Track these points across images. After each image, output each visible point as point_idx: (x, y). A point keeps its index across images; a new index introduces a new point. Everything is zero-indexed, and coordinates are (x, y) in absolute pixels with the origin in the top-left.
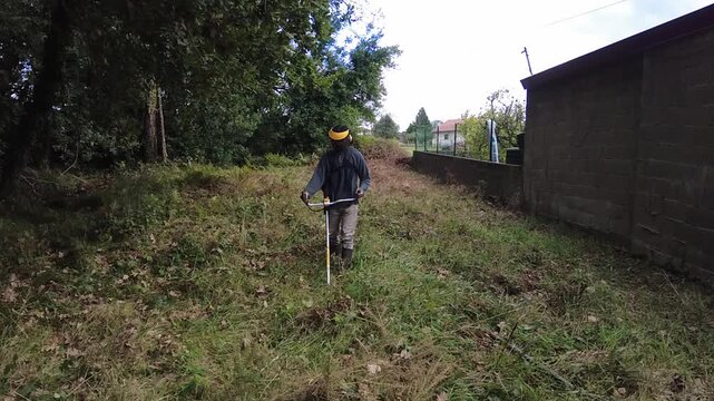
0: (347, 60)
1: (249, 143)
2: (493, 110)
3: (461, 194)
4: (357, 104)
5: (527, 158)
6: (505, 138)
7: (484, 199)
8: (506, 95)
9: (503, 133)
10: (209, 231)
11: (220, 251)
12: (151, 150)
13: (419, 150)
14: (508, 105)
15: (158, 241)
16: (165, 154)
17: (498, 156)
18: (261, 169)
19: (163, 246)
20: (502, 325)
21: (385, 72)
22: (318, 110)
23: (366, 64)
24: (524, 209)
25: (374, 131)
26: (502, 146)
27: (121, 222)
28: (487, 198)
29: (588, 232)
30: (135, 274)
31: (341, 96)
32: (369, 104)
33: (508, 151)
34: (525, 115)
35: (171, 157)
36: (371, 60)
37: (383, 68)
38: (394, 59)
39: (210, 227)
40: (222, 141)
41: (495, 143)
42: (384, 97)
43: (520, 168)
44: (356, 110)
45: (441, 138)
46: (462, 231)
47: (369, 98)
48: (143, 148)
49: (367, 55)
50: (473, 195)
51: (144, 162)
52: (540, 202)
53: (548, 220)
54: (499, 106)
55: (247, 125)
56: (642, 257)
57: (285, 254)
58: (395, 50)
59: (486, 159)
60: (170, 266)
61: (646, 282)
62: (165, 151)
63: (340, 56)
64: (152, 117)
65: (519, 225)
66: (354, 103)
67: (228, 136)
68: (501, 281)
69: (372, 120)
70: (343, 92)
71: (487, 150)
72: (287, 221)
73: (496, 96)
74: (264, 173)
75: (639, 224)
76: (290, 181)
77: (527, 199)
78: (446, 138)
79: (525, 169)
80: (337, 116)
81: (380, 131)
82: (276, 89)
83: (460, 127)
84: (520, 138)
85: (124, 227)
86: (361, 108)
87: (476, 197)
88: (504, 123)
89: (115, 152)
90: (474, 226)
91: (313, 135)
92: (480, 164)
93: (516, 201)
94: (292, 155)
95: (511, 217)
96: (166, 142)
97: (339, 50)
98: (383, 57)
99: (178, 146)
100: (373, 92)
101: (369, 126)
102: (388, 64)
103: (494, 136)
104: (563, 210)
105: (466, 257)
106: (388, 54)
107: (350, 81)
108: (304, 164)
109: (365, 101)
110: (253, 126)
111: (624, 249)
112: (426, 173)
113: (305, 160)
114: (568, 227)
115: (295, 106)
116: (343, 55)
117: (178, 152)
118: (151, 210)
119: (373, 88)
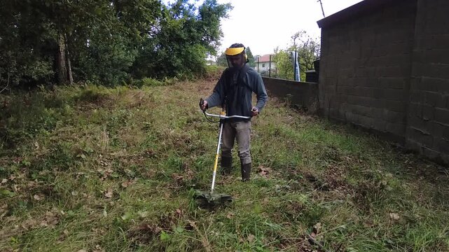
0: (196, 13)
1: (130, 70)
2: (295, 46)
3: (275, 104)
4: (204, 43)
5: (321, 78)
6: (303, 65)
7: (291, 107)
8: (304, 34)
10: (84, 138)
11: (83, 156)
12: (62, 77)
14: (305, 42)
15: (41, 147)
16: (72, 79)
17: (301, 77)
18: (136, 88)
19: (45, 150)
20: (318, 226)
21: (222, 20)
22: (178, 47)
23: (210, 16)
24: (319, 114)
25: (218, 62)
26: (302, 70)
27: (16, 132)
28: (293, 106)
29: (369, 131)
30: (12, 178)
31: (193, 38)
32: (212, 43)
33: (306, 73)
35: (76, 81)
36: (213, 13)
37: (221, 18)
38: (228, 12)
39: (85, 135)
40: (111, 69)
41: (298, 68)
42: (222, 38)
43: (317, 85)
44: (203, 47)
45: (260, 66)
46: (277, 133)
47: (212, 39)
48: (57, 75)
49: (210, 9)
50: (283, 104)
51: (58, 85)
52: (331, 109)
53: (338, 122)
54: (299, 43)
55: (128, 57)
56: (416, 152)
57: (138, 157)
58: (229, 6)
59: (291, 79)
60: (42, 170)
61: (423, 174)
62: (71, 77)
63: (191, 10)
64: (62, 54)
65: (318, 127)
66: (202, 43)
67: (115, 66)
68: (311, 179)
69: (215, 54)
70: (194, 35)
71: (293, 73)
72: (146, 128)
73: (297, 35)
74: (138, 91)
75: (412, 127)
76: (155, 97)
77: (322, 107)
78: (263, 66)
79: (320, 86)
80: (191, 52)
81: (222, 62)
82: (149, 33)
83: (273, 59)
84: (317, 63)
85: (18, 135)
86: (207, 45)
87: (285, 106)
88: (303, 54)
89: (36, 78)
90: (285, 128)
91: (174, 65)
92: (288, 82)
93: (313, 108)
94: (160, 78)
95: (311, 120)
96: (72, 70)
97: (191, 7)
98: (221, 11)
99: (81, 74)
100: (215, 35)
101: (214, 59)
102: (223, 15)
103: (297, 63)
104: (349, 115)
105: (282, 157)
106: (224, 9)
107: (200, 28)
108: (168, 84)
109: (209, 42)
110: (132, 58)
111: (398, 145)
113: (169, 81)
114: (354, 128)
115: (162, 45)
116: (194, 10)
117: (80, 78)
118: (43, 122)
119: (214, 32)
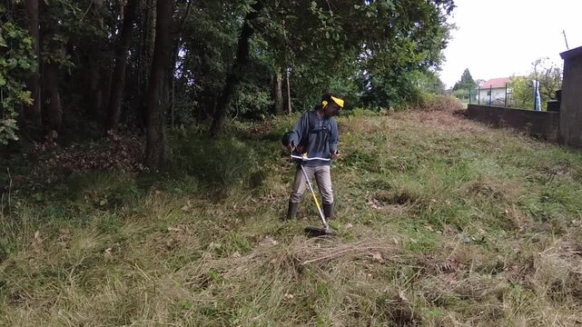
2: (536, 73)
3: (512, 133)
4: (422, 69)
5: (563, 107)
6: (545, 94)
7: (531, 135)
8: (547, 61)
9: (544, 89)
12: (279, 107)
13: (472, 103)
14: (548, 68)
16: (290, 110)
17: (541, 107)
24: (560, 141)
26: (543, 100)
28: (533, 135)
31: (410, 64)
32: (431, 69)
33: (548, 103)
34: (562, 76)
35: (293, 111)
41: (539, 97)
42: (443, 63)
43: (558, 114)
44: (421, 74)
45: (485, 93)
47: (431, 64)
50: (522, 133)
51: (275, 114)
52: (572, 136)
53: (577, 147)
54: (541, 69)
58: (454, 26)
62: (290, 107)
64: (280, 84)
66: (419, 68)
71: (533, 103)
73: (538, 62)
77: (562, 134)
78: (488, 94)
79: (561, 114)
80: (408, 79)
84: (558, 93)
86: (425, 72)
87: (524, 135)
88: (545, 82)
91: (388, 94)
92: (527, 112)
93: (554, 136)
95: (550, 147)
96: (291, 100)
98: (443, 32)
99: (298, 104)
100: (435, 59)
103: (538, 92)
106: (448, 30)
109: (428, 66)
112: (480, 121)
119: (435, 56)
